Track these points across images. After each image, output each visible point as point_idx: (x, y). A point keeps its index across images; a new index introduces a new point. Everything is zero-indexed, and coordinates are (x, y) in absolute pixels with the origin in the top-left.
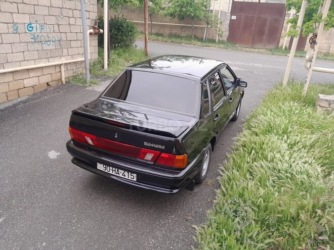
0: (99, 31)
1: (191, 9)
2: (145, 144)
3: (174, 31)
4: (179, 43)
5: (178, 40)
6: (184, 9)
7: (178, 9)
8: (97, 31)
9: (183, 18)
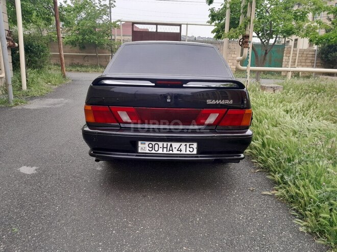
0: (14, 44)
1: (95, 37)
2: (209, 102)
3: (76, 61)
4: (86, 72)
5: (84, 69)
6: (87, 37)
7: (80, 37)
8: (11, 43)
9: (84, 48)
